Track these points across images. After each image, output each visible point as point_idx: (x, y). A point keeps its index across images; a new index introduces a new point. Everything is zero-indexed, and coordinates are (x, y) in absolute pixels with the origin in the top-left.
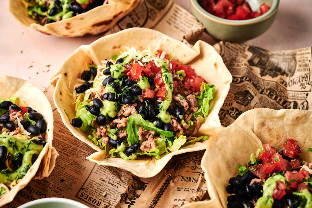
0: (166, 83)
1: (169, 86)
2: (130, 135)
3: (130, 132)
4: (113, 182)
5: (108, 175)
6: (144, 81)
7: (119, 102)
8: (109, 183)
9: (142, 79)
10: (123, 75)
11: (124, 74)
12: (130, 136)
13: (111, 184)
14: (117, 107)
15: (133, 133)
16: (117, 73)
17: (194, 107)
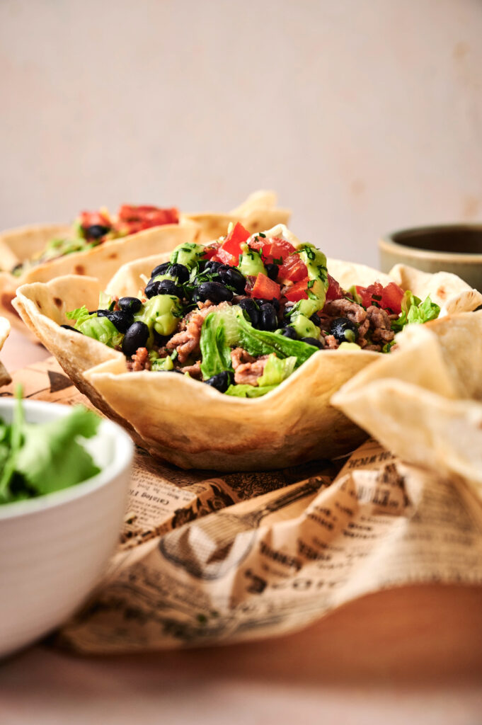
0: (310, 264)
1: (318, 273)
2: (207, 356)
3: (208, 349)
4: (155, 492)
5: (142, 479)
6: (253, 259)
7: (184, 299)
8: (144, 495)
9: (248, 255)
10: (200, 260)
11: (203, 257)
12: (209, 357)
13: (150, 498)
14: (180, 307)
15: (218, 355)
16: (186, 254)
17: (383, 329)
